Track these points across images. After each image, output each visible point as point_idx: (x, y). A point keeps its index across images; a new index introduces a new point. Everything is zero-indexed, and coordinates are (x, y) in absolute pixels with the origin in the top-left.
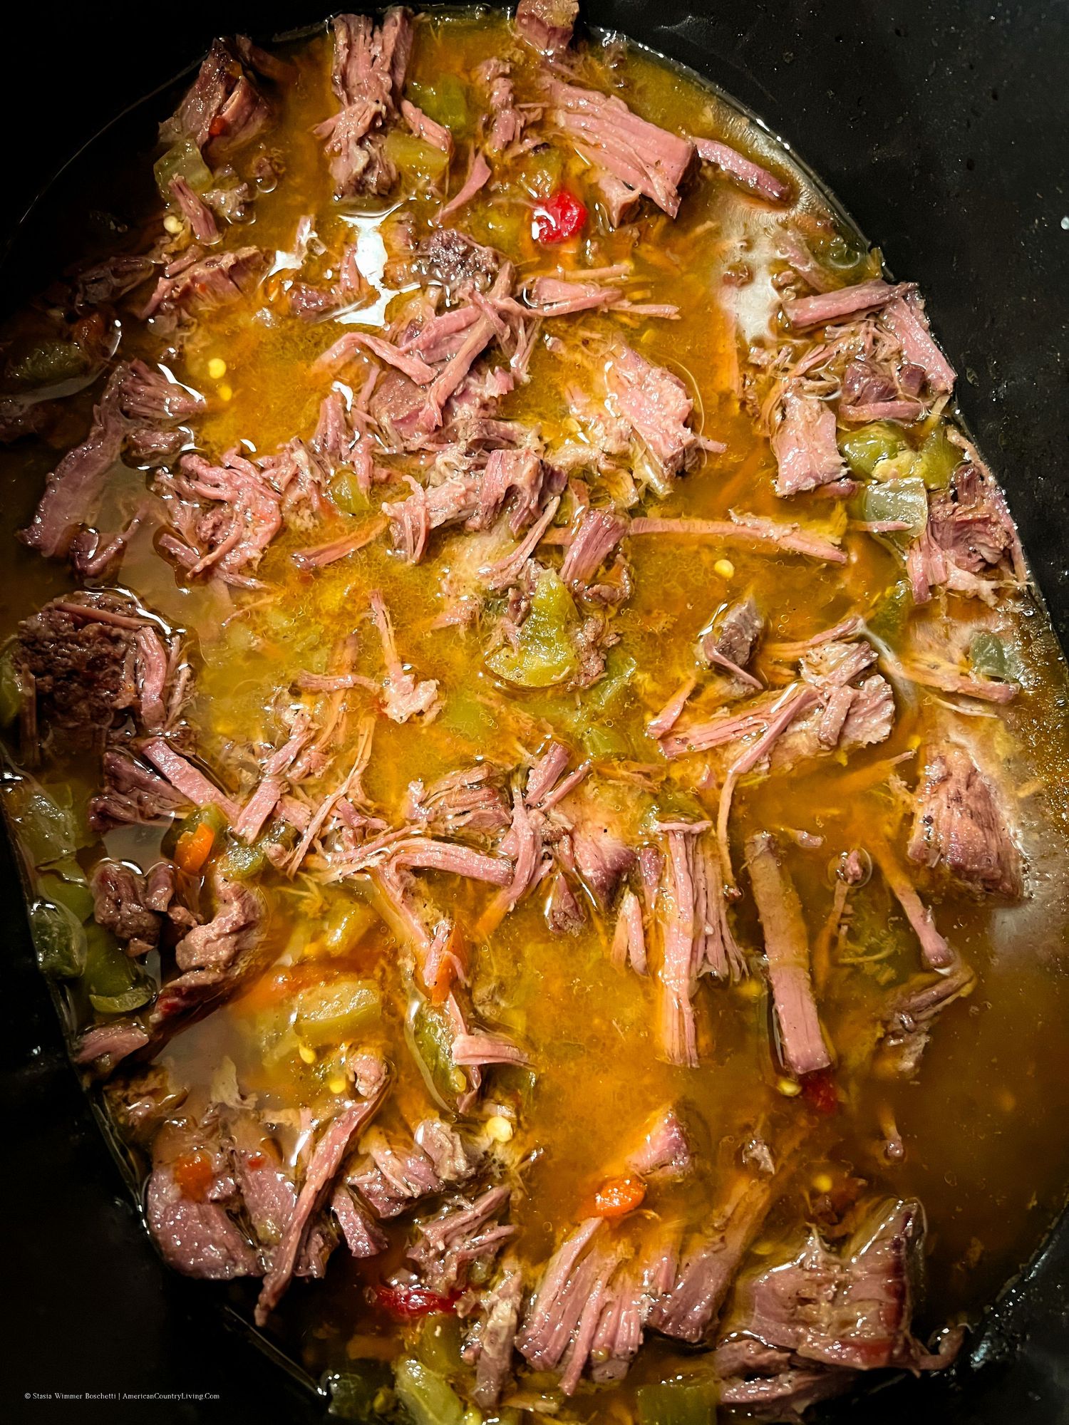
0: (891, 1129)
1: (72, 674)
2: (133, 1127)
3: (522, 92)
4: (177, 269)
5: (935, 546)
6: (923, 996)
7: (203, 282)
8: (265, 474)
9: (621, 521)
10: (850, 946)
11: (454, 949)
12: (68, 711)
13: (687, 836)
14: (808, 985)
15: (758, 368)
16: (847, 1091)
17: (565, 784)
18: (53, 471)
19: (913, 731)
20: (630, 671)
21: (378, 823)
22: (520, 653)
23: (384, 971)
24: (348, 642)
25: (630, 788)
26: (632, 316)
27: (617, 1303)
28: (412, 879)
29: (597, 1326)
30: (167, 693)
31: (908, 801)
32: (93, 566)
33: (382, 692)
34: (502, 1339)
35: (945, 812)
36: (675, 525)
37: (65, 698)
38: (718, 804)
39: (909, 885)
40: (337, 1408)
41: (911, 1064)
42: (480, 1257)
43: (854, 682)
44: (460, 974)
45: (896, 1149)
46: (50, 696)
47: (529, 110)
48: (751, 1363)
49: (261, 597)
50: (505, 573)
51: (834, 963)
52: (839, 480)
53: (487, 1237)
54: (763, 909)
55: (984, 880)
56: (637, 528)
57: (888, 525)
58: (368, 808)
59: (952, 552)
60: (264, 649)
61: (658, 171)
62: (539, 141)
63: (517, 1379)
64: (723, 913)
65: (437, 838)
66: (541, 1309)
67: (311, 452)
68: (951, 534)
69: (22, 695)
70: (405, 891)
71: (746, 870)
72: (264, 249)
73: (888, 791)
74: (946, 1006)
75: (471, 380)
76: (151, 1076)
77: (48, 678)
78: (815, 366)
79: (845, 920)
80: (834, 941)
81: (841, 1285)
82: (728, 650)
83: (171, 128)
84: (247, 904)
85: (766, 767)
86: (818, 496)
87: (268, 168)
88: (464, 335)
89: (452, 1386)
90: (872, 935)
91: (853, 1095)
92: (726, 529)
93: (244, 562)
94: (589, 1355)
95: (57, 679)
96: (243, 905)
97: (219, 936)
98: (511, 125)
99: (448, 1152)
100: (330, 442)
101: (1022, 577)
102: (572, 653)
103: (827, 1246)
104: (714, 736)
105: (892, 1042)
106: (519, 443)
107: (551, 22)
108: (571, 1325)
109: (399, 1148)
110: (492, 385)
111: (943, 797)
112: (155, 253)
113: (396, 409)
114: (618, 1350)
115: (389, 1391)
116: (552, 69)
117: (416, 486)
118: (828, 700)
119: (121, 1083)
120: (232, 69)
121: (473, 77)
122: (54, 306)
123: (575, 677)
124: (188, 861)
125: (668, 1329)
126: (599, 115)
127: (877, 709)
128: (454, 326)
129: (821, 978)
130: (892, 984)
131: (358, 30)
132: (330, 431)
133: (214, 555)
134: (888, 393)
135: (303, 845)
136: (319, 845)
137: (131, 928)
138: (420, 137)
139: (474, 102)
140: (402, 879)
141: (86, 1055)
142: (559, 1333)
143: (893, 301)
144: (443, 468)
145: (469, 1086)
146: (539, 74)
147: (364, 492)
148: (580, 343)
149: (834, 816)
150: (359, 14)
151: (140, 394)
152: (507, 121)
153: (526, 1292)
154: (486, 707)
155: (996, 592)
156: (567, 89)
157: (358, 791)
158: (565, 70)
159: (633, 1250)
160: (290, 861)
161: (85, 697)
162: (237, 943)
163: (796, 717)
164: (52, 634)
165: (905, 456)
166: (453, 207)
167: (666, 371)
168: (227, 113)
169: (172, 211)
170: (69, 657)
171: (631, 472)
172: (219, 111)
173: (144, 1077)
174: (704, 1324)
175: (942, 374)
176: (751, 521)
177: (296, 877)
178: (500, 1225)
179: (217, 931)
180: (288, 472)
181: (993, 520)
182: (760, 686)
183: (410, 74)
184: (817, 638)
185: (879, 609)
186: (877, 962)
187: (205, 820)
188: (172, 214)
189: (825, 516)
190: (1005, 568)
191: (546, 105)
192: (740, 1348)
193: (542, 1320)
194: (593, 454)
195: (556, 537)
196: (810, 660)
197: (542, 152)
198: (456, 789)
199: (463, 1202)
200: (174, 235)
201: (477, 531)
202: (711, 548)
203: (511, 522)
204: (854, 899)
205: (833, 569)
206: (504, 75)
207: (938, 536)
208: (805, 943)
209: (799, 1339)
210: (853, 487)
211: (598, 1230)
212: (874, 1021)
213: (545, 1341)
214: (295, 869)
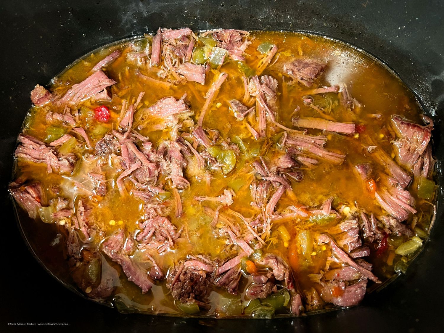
0: (374, 115)
1: (192, 287)
2: (320, 305)
3: (60, 111)
4: (78, 225)
5: (232, 50)
6: (344, 96)
7: (85, 218)
8: (151, 217)
9: (198, 127)
10: (326, 109)
11: (299, 207)
12: (201, 292)
13: (287, 138)
14: (333, 122)
15: (166, 77)
16: (361, 122)
17: (264, 164)
18: (128, 278)
19: (277, 74)
20: (239, 138)
21: (259, 216)
22: (225, 164)
23: (298, 227)
24: (206, 209)
25: (270, 149)
26: (139, 104)
27: (397, 194)
28: (277, 212)
29: (401, 201)
30: (205, 263)
31: (295, 82)
32: (161, 274)
33: (223, 205)
34: (399, 225)
35: (301, 74)
36: (203, 114)
37: (198, 291)
38: (281, 128)
39: (316, 90)
40: (404, 271)
41: (360, 105)
42: (377, 224)
43: (261, 84)
44: (305, 207)
45: (379, 116)
46: (196, 295)
47: (66, 111)
48: (420, 167)
49: (185, 230)
50: (201, 162)
51: (329, 114)
52: (205, 68)
53: (372, 220)
54: (311, 127)
55: (321, 71)
56: (200, 123)
57: (222, 60)
58: (254, 218)
59: (235, 47)
60: (200, 233)
61: (102, 82)
62: (77, 111)
63: (408, 225)
64: (309, 137)
65: (267, 202)
66: (394, 213)
67: (148, 203)
68: (231, 45)
69: (194, 303)
70: (279, 215)
71: (300, 127)
72: (81, 198)
73: (291, 86)
74: (348, 91)
75: (144, 152)
76: (307, 297)
77: (191, 294)
78: (172, 63)
79: (320, 108)
80: (324, 112)
81: (407, 140)
82: (243, 111)
83: (32, 214)
84: (270, 257)
85: (275, 113)
86: (207, 74)
87: (55, 189)
88: (130, 150)
89: (406, 241)
90: (325, 103)
91: (362, 121)
92: (208, 101)
93: (174, 231)
94: (408, 204)
95: (192, 292)
96: (270, 258)
97: (278, 267)
98: (69, 117)
99: (350, 224)
100: (148, 197)
101: (247, 33)
102: (230, 151)
103: (397, 140)
104: (263, 123)
105: (353, 107)
106: (166, 146)
107: (43, 95)
108: (399, 207)
109: (344, 237)
110: (148, 147)
111: (297, 73)
112: (70, 230)
113: (145, 175)
114: (409, 197)
115: (403, 257)
116: (55, 101)
117: (169, 177)
118: (264, 91)
119: (307, 306)
120: (23, 189)
121: (49, 123)
122: (75, 265)
123: (236, 153)
124: (254, 270)
125: (407, 184)
126: (76, 92)
127: (270, 80)
128: (126, 152)
129: (332, 119)
130: (339, 102)
131: (22, 150)
132: (145, 196)
133: (170, 239)
134: (186, 47)
135: (258, 238)
136: (260, 234)
137: (269, 289)
138: (63, 143)
139: (57, 125)
140: (276, 215)
141: (297, 313)
142: (401, 210)
143: (162, 36)
144: (168, 168)
145: (335, 213)
146: (56, 104)
147: (165, 192)
148: (142, 121)
149: (293, 101)
150: (16, 148)
151: (114, 246)
152: (68, 118)
153: (388, 216)
154: (236, 179)
155: (248, 41)
156: (64, 99)
157: (248, 219)
158: (57, 97)
159: (385, 187)
160: (262, 243)
161: (199, 286)
162: (280, 263)
163: (265, 101)
164: (180, 289)
165: (205, 49)
166: (88, 141)
167: (160, 101)
168: (35, 196)
169: (58, 221)
170: (188, 286)
171: (184, 120)
172: (33, 198)
173: (307, 299)
174: (407, 175)
175: (186, 31)
176: (208, 94)
177: (266, 243)
178: (370, 217)
179: (276, 267)
180: (152, 211)
181: (232, 34)
182: (254, 107)
183: (42, 140)
184: (246, 89)
185: (243, 71)
186: (332, 104)
187: (244, 262)
188: (59, 221)
189: (213, 75)
190: (243, 36)
191: (66, 106)
192: (415, 168)
193: (397, 214)
194: (176, 127)
195: (196, 145)
196: (251, 92)
197: (81, 111)
198: (256, 193)
199: (363, 224)
200: (66, 223)
201: (187, 165)
202: (212, 107)
203: (188, 155)
204: (315, 104)
205: (228, 78)
206: (52, 114)
207: (230, 49)
208: (323, 120)
209: (418, 153)
210: (209, 65)
211: (378, 194)
212: (347, 110)
213: (402, 214)
214: (264, 242)
